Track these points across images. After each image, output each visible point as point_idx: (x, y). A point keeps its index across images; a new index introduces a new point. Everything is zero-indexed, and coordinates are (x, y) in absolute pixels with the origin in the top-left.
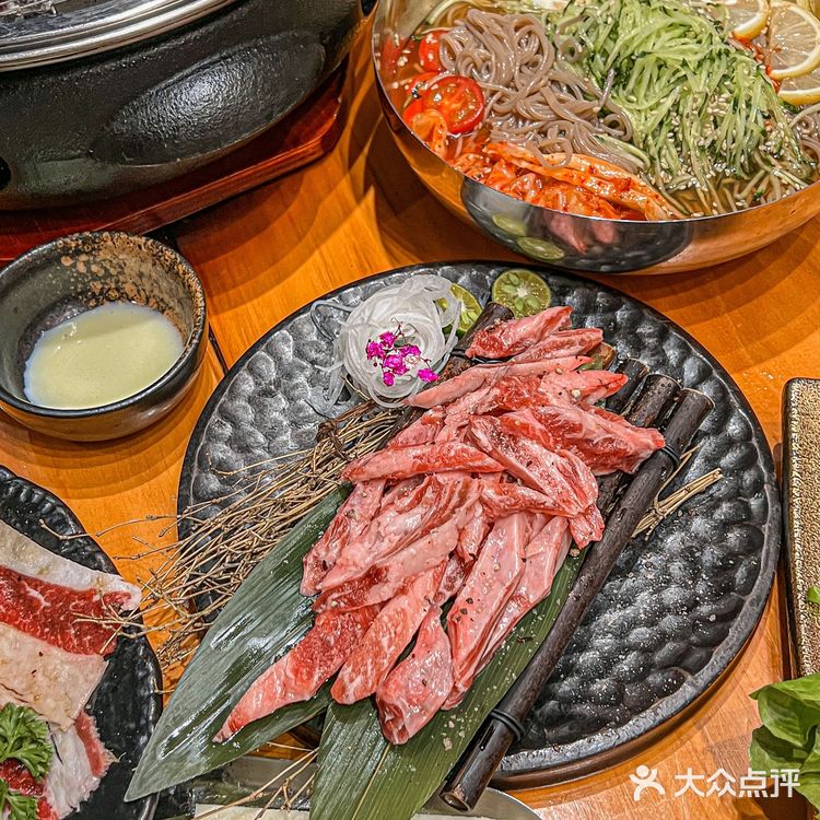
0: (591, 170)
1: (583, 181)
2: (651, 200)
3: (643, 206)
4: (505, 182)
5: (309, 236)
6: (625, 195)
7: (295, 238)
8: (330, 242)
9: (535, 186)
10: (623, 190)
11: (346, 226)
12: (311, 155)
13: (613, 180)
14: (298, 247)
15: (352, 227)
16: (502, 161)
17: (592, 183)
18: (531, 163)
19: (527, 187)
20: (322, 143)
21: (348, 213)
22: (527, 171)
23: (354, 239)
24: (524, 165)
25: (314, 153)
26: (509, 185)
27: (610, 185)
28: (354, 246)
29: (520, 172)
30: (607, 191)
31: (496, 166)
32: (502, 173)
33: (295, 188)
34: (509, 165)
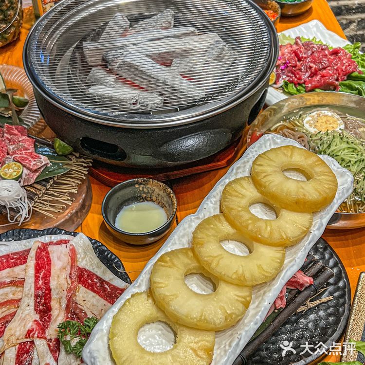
12: (223, 165)
20: (227, 162)
33: (215, 175)
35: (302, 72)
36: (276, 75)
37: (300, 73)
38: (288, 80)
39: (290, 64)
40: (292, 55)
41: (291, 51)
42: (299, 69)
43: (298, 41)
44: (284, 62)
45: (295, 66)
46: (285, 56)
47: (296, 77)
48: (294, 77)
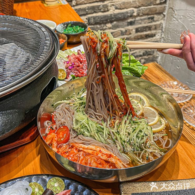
0: (100, 151)
1: (97, 154)
2: (117, 161)
3: (115, 162)
4: (74, 154)
5: (21, 165)
6: (109, 159)
7: (17, 165)
8: (27, 167)
9: (83, 155)
10: (109, 157)
11: (33, 162)
12: (27, 141)
13: (106, 154)
14: (18, 168)
15: (35, 163)
16: (75, 147)
17: (100, 155)
18: (83, 148)
19: (80, 155)
20: (30, 138)
21: (34, 159)
22: (81, 151)
23: (34, 167)
24: (81, 149)
25: (28, 141)
26: (75, 155)
27: (105, 156)
28: (34, 168)
29: (79, 151)
30: (104, 157)
31: (73, 149)
32: (74, 151)
33: (22, 150)
34: (76, 149)
35: (83, 69)
36: (67, 73)
37: (83, 70)
38: (75, 75)
39: (75, 65)
40: (76, 60)
41: (75, 57)
42: (82, 68)
43: (79, 52)
44: (71, 64)
45: (78, 66)
46: (71, 61)
47: (80, 73)
48: (78, 73)
